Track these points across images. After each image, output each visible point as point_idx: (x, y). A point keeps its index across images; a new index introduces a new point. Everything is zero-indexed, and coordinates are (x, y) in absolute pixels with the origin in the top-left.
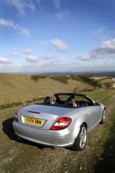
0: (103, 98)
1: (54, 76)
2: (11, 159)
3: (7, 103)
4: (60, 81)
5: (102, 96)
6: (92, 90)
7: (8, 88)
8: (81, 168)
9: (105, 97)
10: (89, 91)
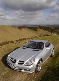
0: (54, 40)
1: (30, 27)
2: (5, 73)
3: (6, 41)
4: (33, 30)
5: (54, 39)
6: (49, 35)
7: (6, 33)
8: (35, 78)
9: (55, 40)
10: (47, 35)
